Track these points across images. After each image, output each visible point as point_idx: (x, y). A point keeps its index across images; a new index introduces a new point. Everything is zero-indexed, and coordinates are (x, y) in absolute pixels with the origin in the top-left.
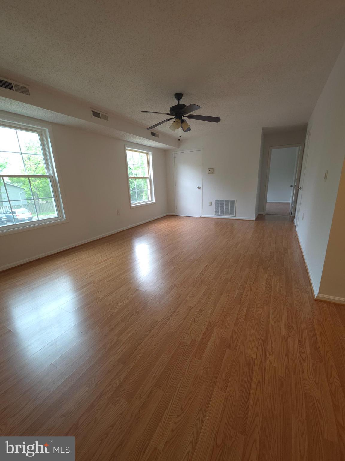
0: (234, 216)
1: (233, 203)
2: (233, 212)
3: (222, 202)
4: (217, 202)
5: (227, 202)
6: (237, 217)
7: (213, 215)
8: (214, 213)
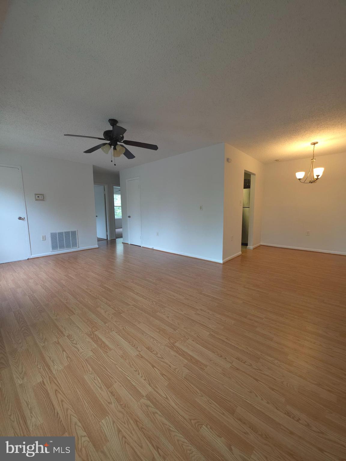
0: (78, 247)
1: (74, 233)
2: (76, 244)
3: (61, 234)
4: (53, 236)
5: (67, 233)
6: (81, 248)
7: (50, 252)
8: (51, 249)
